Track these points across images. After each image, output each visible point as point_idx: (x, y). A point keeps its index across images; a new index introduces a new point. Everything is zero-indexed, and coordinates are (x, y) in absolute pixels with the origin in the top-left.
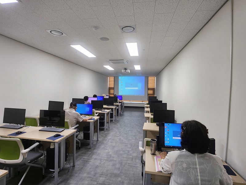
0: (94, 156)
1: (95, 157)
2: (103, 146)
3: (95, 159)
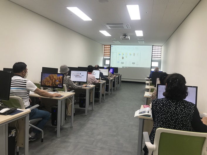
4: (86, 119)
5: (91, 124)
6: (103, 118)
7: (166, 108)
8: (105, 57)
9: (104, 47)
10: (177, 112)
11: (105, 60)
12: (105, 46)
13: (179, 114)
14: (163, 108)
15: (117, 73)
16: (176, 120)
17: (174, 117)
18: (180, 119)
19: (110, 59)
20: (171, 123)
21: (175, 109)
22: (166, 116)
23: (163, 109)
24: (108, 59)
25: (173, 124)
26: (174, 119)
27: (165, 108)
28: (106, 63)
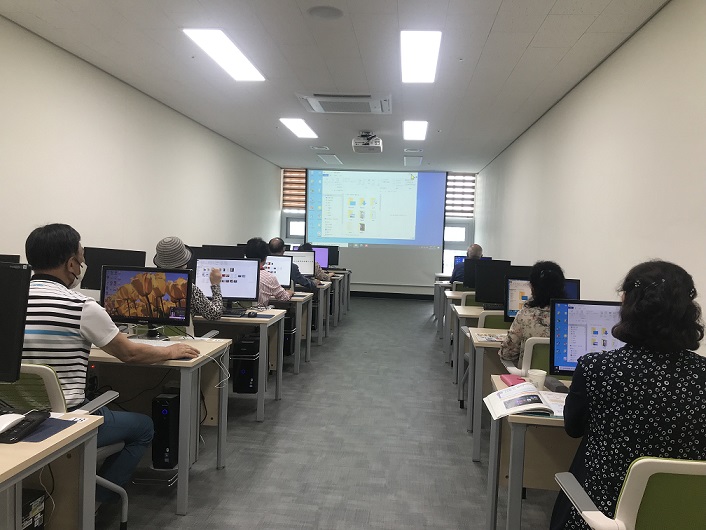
4: (264, 433)
5: (289, 450)
6: (324, 428)
7: (638, 385)
8: (286, 211)
9: (285, 177)
10: (679, 398)
11: (286, 221)
12: (288, 174)
13: (687, 403)
14: (627, 386)
15: (336, 267)
16: (679, 427)
17: (670, 415)
18: (690, 422)
19: (305, 218)
20: (661, 439)
21: (672, 388)
22: (641, 414)
23: (629, 388)
24: (297, 218)
25: (668, 442)
26: (672, 422)
27: (635, 384)
28: (293, 232)
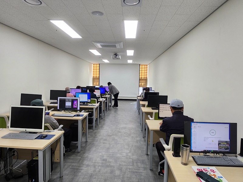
0: (86, 162)
1: (87, 164)
2: (94, 149)
3: (88, 166)
